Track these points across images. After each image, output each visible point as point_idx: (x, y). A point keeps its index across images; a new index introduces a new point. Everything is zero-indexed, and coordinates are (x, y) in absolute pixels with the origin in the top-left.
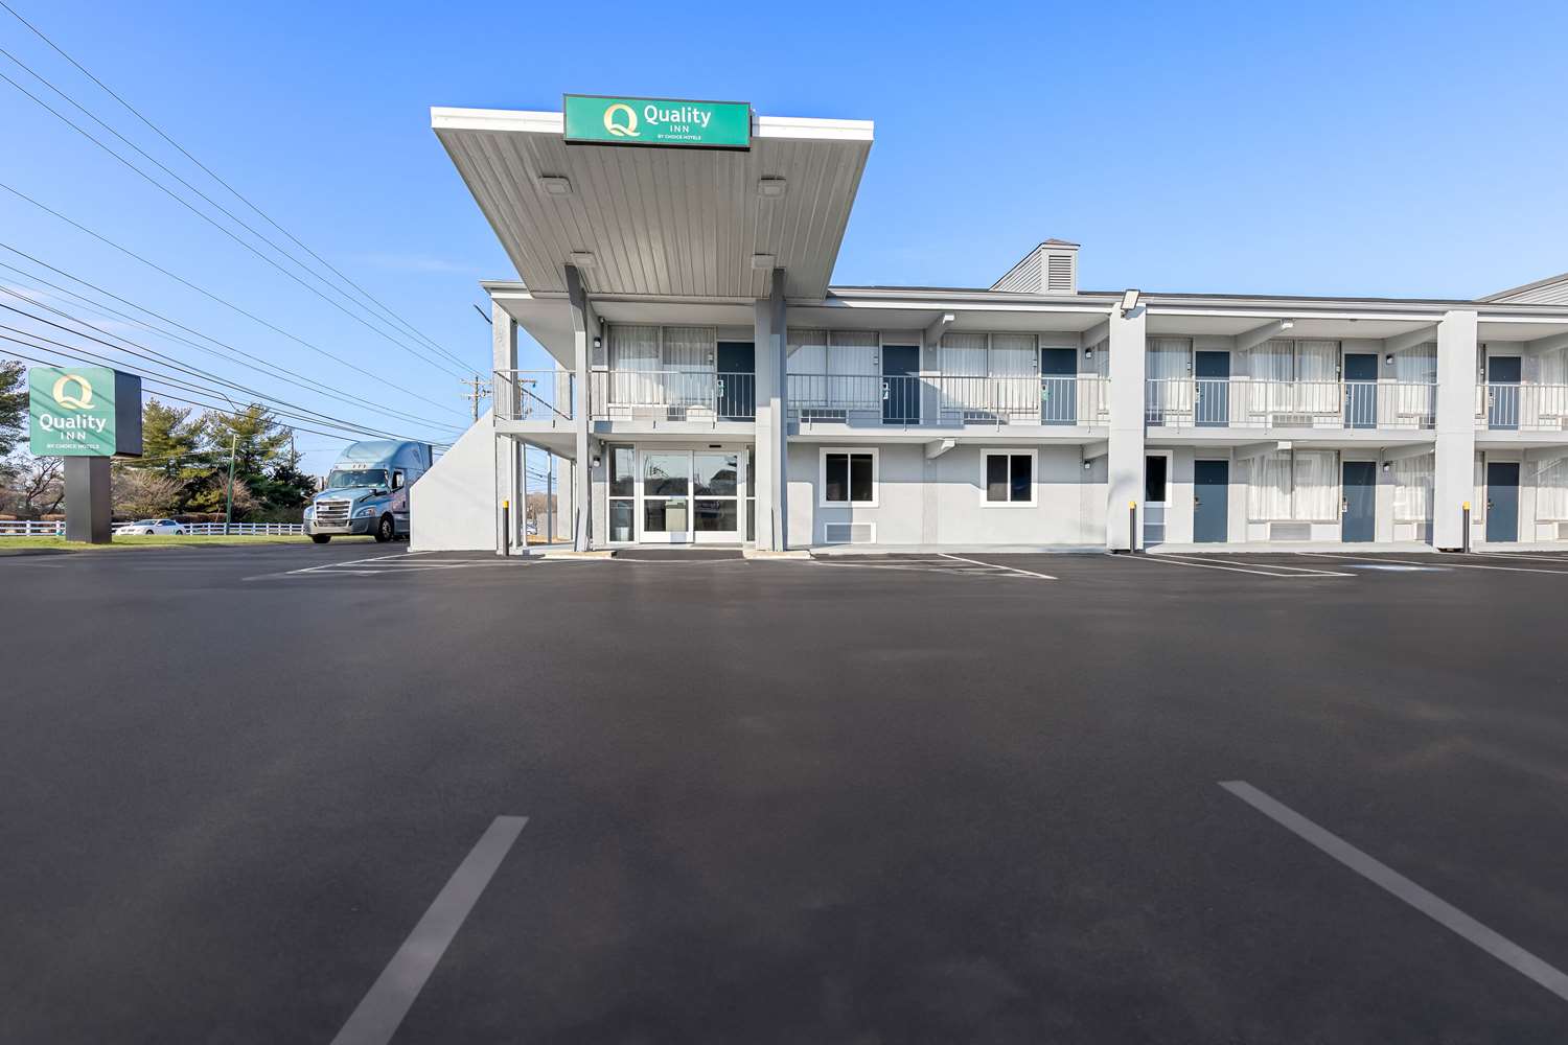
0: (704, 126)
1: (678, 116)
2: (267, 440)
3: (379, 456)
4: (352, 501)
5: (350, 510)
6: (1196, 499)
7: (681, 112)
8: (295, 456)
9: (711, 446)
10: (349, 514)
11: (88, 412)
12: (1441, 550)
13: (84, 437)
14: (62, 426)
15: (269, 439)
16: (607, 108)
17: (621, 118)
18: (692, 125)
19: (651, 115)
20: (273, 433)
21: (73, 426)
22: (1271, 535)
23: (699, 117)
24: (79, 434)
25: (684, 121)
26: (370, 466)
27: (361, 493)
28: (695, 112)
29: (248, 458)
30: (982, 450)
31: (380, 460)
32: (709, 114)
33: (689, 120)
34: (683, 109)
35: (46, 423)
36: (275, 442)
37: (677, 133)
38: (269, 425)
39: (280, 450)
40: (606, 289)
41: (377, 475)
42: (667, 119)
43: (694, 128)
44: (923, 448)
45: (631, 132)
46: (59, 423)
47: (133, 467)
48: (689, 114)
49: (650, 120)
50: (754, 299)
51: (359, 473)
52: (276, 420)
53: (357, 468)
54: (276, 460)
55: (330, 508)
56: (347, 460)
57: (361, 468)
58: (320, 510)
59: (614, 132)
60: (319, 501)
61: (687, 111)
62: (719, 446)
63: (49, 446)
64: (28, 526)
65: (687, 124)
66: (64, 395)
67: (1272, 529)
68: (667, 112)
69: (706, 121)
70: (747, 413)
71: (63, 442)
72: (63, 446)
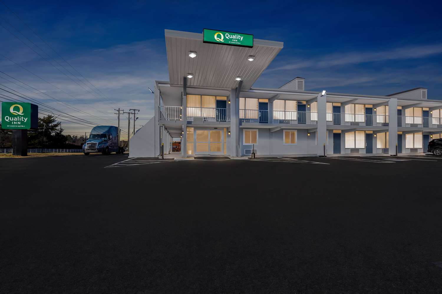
0: (241, 40)
1: (234, 37)
2: (53, 125)
3: (105, 130)
4: (98, 143)
5: (97, 146)
6: (334, 143)
7: (235, 36)
8: (62, 130)
9: (215, 128)
10: (97, 147)
11: (21, 116)
12: (391, 155)
13: (20, 123)
14: (13, 120)
15: (54, 125)
16: (215, 34)
17: (219, 36)
18: (238, 40)
19: (227, 36)
20: (55, 123)
21: (16, 120)
22: (351, 152)
23: (240, 38)
24: (18, 122)
25: (236, 38)
26: (102, 133)
27: (100, 141)
28: (239, 36)
29: (47, 130)
30: (284, 130)
31: (104, 131)
32: (243, 37)
33: (237, 38)
34: (236, 35)
35: (7, 118)
36: (56, 126)
37: (234, 42)
38: (54, 121)
39: (57, 128)
40: (192, 85)
41: (103, 136)
42: (231, 38)
43: (239, 41)
44: (269, 130)
45: (222, 40)
46: (12, 119)
47: (10, 132)
48: (237, 37)
49: (227, 38)
50: (231, 89)
51: (98, 135)
52: (56, 119)
53: (98, 133)
54: (56, 131)
55: (91, 145)
56: (94, 131)
57: (99, 134)
58: (88, 146)
59: (217, 40)
60: (87, 143)
61: (237, 36)
62: (217, 128)
63: (8, 126)
64: (5, 150)
65: (237, 39)
66: (14, 111)
67: (351, 150)
68: (232, 36)
69: (242, 39)
70: (224, 119)
71: (13, 125)
72: (13, 126)
